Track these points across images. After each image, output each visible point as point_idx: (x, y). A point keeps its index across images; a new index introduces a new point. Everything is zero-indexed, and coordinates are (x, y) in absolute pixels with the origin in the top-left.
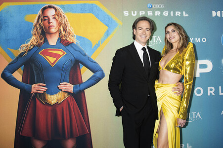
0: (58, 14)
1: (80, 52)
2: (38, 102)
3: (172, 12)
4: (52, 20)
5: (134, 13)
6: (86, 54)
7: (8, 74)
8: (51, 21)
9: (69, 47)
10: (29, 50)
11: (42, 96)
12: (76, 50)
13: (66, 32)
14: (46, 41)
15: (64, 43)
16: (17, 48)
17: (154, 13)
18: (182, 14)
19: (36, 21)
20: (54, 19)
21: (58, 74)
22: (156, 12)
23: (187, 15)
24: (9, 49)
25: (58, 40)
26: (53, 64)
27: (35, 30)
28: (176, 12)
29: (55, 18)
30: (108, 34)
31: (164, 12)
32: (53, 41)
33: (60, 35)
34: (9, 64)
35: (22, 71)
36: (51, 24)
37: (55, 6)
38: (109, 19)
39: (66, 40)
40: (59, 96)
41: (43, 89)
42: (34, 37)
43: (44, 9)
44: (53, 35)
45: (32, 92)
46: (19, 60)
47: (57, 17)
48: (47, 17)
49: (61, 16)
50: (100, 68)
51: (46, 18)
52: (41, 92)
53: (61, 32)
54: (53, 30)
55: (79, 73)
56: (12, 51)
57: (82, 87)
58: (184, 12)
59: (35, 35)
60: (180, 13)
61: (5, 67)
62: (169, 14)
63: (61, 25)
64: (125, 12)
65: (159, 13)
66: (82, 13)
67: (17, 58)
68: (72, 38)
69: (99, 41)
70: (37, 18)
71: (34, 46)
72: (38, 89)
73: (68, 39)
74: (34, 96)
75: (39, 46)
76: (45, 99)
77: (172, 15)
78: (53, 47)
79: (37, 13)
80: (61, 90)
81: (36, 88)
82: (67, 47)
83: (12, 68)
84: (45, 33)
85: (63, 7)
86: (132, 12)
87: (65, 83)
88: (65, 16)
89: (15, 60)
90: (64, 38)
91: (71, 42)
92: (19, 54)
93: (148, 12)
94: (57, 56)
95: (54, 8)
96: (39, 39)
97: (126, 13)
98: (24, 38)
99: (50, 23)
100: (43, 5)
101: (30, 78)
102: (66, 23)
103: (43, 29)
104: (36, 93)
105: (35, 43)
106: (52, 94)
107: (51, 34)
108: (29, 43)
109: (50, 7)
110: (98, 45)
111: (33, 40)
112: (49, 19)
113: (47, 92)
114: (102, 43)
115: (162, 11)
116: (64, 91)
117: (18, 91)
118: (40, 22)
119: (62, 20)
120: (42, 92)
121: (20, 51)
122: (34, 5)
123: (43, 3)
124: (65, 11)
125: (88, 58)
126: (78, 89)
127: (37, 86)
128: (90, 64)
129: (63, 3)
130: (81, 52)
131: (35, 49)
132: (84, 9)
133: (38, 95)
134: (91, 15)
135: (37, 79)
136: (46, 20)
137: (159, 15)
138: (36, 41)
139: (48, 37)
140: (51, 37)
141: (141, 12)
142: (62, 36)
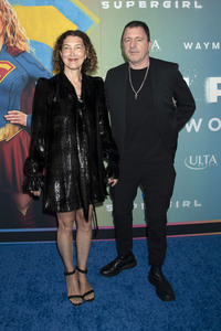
12: (29, 62)
13: (14, 35)
15: (12, 51)
25: (3, 47)
33: (5, 40)
39: (15, 46)
40: (7, 131)
49: (6, 11)
53: (7, 36)
63: (6, 24)
68: (24, 44)
87: (15, 112)
88: (13, 10)
90: (11, 45)
91: (23, 49)
94: (2, 71)
102: (14, 21)
116: (14, 124)
119: (7, 17)
125: (48, 73)
130: (37, 65)
142: (9, 42)
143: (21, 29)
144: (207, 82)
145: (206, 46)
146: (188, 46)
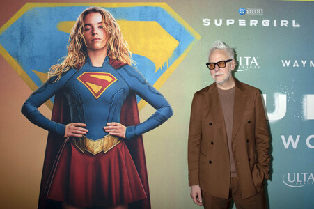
0: (106, 22)
1: (136, 77)
2: (74, 150)
3: (275, 21)
4: (97, 30)
5: (218, 22)
6: (146, 81)
7: (32, 108)
8: (95, 32)
9: (121, 71)
10: (63, 74)
11: (81, 141)
12: (131, 75)
13: (117, 48)
14: (88, 61)
15: (114, 64)
16: (45, 71)
17: (248, 23)
18: (290, 24)
19: (74, 31)
20: (100, 29)
21: (104, 110)
22: (251, 21)
23: (298, 26)
24: (34, 71)
25: (106, 59)
26: (97, 95)
27: (72, 45)
28: (282, 21)
29: (101, 27)
30: (178, 52)
31: (263, 22)
32: (98, 61)
33: (108, 53)
34: (34, 94)
35: (52, 104)
36: (96, 36)
37: (103, 10)
38: (181, 30)
39: (117, 59)
40: (106, 143)
41: (82, 131)
42: (70, 55)
43: (86, 14)
44: (99, 53)
45: (66, 136)
46: (48, 87)
47: (104, 25)
48: (90, 25)
49: (111, 25)
50: (167, 102)
51: (89, 27)
52: (79, 135)
53: (110, 49)
54: (99, 45)
55: (135, 110)
56: (38, 74)
57: (139, 129)
58: (294, 21)
59: (72, 51)
60: (287, 22)
61: (27, 98)
62: (271, 23)
63: (110, 37)
64: (204, 20)
65: (256, 21)
66: (141, 20)
67: (46, 85)
68: (126, 57)
69: (166, 63)
70: (75, 26)
71: (71, 68)
72: (74, 131)
73: (120, 59)
74: (68, 140)
75: (77, 68)
76: (84, 145)
77: (275, 25)
78: (98, 69)
79: (75, 20)
80: (108, 133)
81: (71, 129)
82: (119, 71)
83: (37, 99)
84: (86, 48)
85: (113, 11)
86: (216, 20)
87: (114, 123)
88: (117, 24)
89: (42, 88)
90: (114, 57)
91: (125, 62)
92: (48, 78)
93: (240, 20)
94: (104, 83)
95: (100, 12)
96: (77, 58)
97: (206, 22)
98: (56, 56)
99: (94, 34)
100: (85, 8)
101: (63, 115)
102: (118, 34)
103: (84, 43)
104: (72, 137)
105: (71, 64)
106: (94, 139)
107: (95, 50)
108: (63, 64)
109: (95, 11)
110: (164, 69)
111: (69, 59)
112: (93, 28)
113: (88, 135)
114: (169, 65)
115: (260, 18)
116: (113, 135)
117: (46, 133)
118: (79, 32)
119: (111, 30)
120: (81, 136)
121: (50, 74)
122: (71, 8)
123: (84, 4)
124: (116, 18)
125: (149, 87)
126: (133, 133)
127: (73, 127)
128: (151, 96)
129: (114, 5)
130: (138, 78)
131: (72, 73)
132: (144, 15)
133: (74, 140)
134: (155, 23)
135: (73, 116)
136: (88, 29)
137: (255, 24)
138: (73, 60)
139: (91, 55)
140: (95, 54)
141: (228, 20)
142: (111, 55)
143: (124, 43)
144: (305, 99)
145: (304, 64)
146: (286, 63)
